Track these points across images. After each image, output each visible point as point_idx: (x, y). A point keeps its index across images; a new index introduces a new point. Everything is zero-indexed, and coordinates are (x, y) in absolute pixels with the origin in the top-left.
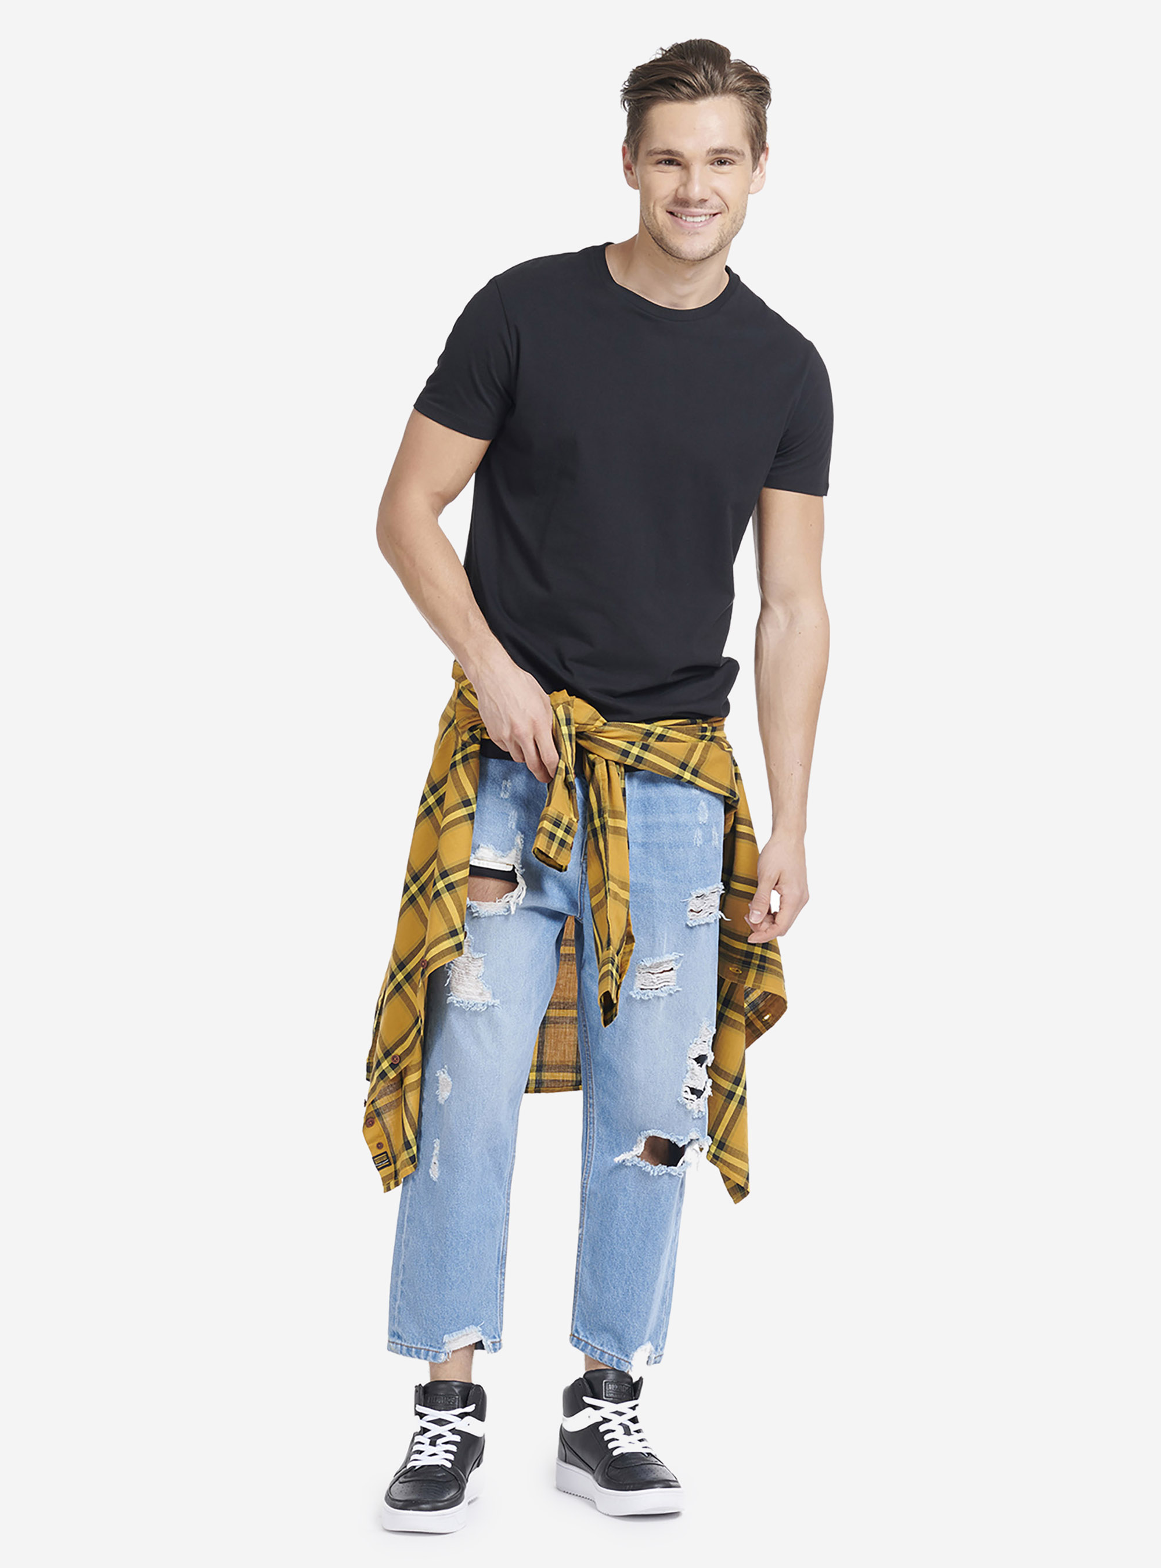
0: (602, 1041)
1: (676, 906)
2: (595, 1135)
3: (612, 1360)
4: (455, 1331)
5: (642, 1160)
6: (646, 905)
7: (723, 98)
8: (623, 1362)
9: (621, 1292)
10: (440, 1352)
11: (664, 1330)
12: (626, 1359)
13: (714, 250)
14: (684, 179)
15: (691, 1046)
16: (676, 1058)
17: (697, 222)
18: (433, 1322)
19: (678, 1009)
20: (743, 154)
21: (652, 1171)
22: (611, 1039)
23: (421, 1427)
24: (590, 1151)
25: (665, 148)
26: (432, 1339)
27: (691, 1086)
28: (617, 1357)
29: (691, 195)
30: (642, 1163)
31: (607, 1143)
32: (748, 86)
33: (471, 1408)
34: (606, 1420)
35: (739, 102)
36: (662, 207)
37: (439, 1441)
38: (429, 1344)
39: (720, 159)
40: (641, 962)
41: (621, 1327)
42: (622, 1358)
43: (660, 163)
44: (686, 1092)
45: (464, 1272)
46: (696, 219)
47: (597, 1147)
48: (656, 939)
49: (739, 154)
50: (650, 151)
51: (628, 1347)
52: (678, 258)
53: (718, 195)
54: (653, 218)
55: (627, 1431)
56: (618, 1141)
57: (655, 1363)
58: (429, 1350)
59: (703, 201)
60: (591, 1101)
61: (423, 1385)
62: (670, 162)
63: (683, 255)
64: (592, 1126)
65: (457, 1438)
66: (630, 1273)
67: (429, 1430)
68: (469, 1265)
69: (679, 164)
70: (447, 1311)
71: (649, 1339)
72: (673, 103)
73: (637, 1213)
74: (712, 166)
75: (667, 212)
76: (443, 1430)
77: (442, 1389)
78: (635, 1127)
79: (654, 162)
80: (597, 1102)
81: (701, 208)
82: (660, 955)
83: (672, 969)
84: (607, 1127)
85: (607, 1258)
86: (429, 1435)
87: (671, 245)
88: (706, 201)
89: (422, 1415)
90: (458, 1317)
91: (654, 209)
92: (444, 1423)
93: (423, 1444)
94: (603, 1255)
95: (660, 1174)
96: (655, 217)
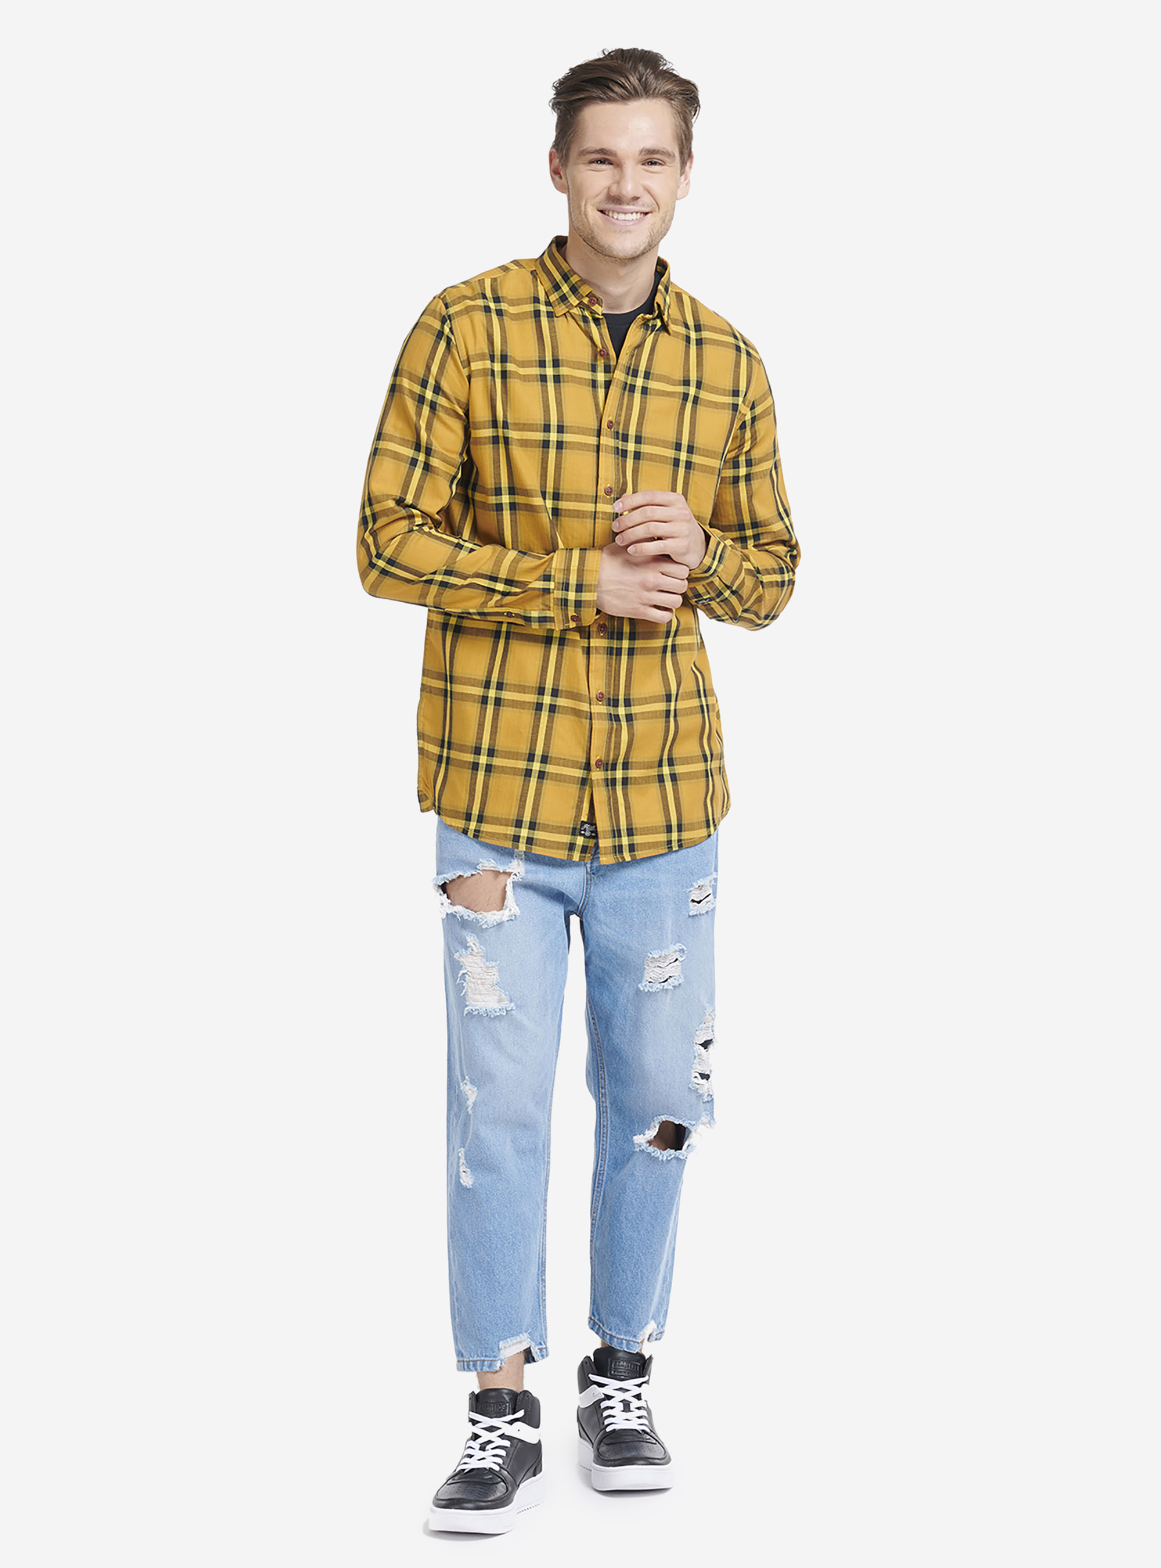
0: (613, 1033)
1: (678, 897)
2: (609, 1123)
3: (622, 1343)
4: (509, 1337)
5: (650, 1145)
6: (653, 900)
7: (654, 100)
8: (632, 1343)
9: (629, 1275)
10: (495, 1361)
11: (665, 1309)
12: (634, 1340)
13: (645, 248)
14: (617, 177)
15: (697, 1032)
16: (684, 1046)
17: (628, 221)
18: (487, 1330)
19: (684, 998)
20: (674, 156)
21: (661, 1156)
22: (622, 1030)
23: (473, 1433)
24: (605, 1139)
25: (598, 147)
26: (486, 1348)
27: (700, 1072)
28: (626, 1340)
29: (624, 192)
30: (651, 1149)
31: (621, 1131)
32: (678, 89)
33: (520, 1414)
34: (609, 1397)
35: (669, 104)
36: (593, 205)
37: (489, 1447)
38: (484, 1354)
39: (651, 159)
40: (649, 954)
41: (630, 1309)
42: (631, 1339)
43: (593, 162)
44: (696, 1077)
45: (512, 1275)
46: (626, 218)
47: (611, 1135)
48: (664, 932)
49: (670, 155)
50: (583, 151)
51: (636, 1328)
52: (609, 256)
53: (649, 192)
54: (584, 216)
55: (626, 1406)
56: (632, 1127)
57: (656, 1339)
58: (484, 1361)
59: (636, 199)
60: (603, 1091)
61: (476, 1393)
62: (602, 162)
63: (615, 253)
64: (605, 1114)
65: (507, 1443)
66: (639, 1256)
67: (480, 1437)
68: (516, 1268)
69: (611, 163)
70: (500, 1317)
71: (652, 1318)
72: (606, 104)
73: (645, 1197)
74: (643, 166)
75: (598, 210)
76: (493, 1436)
77: (492, 1397)
78: (648, 1114)
79: (587, 162)
80: (609, 1092)
81: (634, 205)
82: (667, 947)
83: (677, 960)
84: (620, 1115)
85: (616, 1243)
86: (480, 1441)
87: (602, 243)
88: (638, 198)
89: (474, 1422)
90: (511, 1322)
91: (585, 208)
92: (494, 1429)
93: (474, 1449)
94: (612, 1239)
95: (669, 1159)
96: (586, 215)
